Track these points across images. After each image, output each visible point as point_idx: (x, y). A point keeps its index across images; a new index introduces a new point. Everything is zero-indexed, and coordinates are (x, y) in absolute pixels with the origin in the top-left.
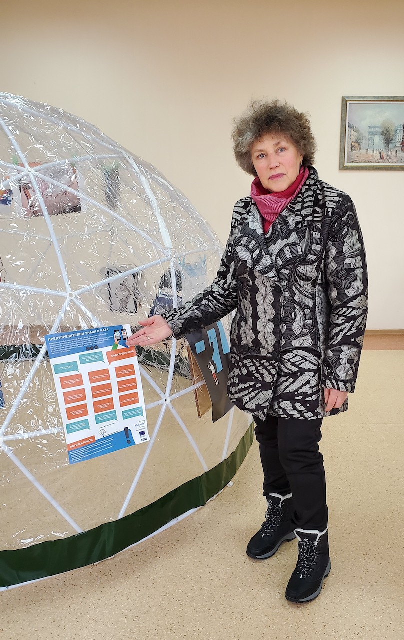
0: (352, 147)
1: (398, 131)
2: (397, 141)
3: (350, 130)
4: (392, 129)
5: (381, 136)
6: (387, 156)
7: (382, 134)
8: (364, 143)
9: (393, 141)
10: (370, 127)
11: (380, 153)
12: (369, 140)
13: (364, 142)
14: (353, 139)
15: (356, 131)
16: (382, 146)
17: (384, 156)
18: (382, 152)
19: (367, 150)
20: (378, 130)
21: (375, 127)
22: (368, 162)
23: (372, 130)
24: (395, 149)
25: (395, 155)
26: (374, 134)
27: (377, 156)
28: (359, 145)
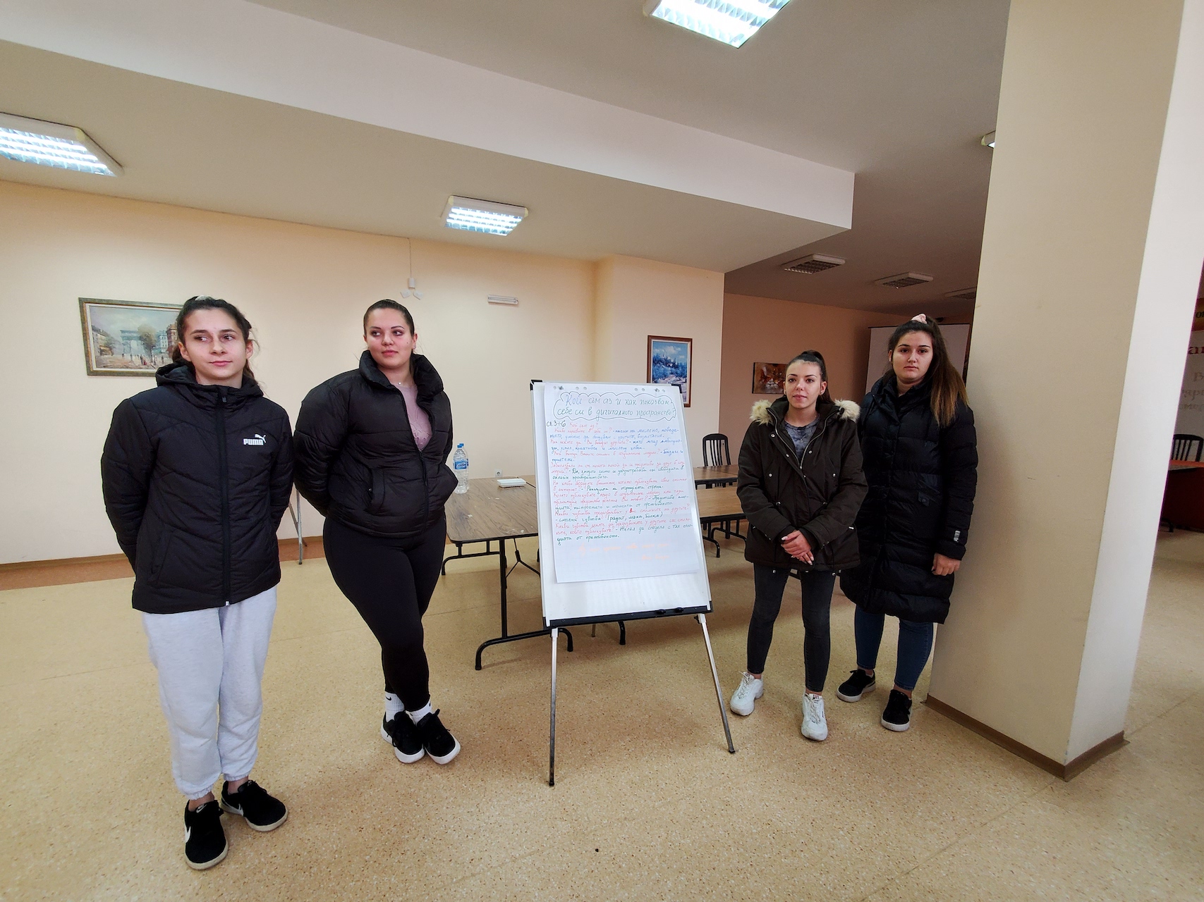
0: (102, 352)
1: (161, 337)
2: (162, 346)
3: (95, 333)
4: (153, 334)
5: (140, 341)
6: (152, 362)
7: (141, 338)
8: (118, 348)
9: (157, 347)
10: (123, 332)
11: (141, 358)
12: (124, 345)
13: (117, 346)
14: (102, 343)
15: (105, 334)
16: (144, 351)
17: (148, 361)
18: (144, 358)
19: (123, 355)
20: (135, 335)
21: (130, 332)
22: (127, 368)
23: (127, 334)
24: (161, 355)
25: (161, 361)
26: (129, 339)
27: (138, 362)
28: (111, 349)
